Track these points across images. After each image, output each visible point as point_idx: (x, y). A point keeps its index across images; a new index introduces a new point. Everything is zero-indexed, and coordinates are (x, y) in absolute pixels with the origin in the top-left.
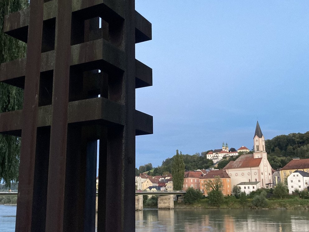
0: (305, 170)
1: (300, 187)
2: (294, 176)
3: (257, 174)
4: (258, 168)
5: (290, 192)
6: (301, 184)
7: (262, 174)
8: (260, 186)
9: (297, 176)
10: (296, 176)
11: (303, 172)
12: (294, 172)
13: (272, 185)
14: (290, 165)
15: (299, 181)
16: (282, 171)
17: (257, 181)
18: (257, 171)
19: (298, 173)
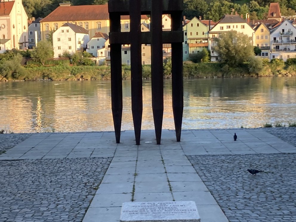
0: (78, 23)
1: (70, 48)
2: (63, 31)
3: (6, 27)
4: (8, 18)
5: (56, 56)
6: (72, 43)
7: (14, 27)
8: (10, 45)
9: (68, 31)
10: (65, 31)
11: (75, 25)
12: (62, 26)
13: (27, 44)
14: (56, 14)
15: (70, 39)
16: (44, 23)
17: (6, 38)
18: (5, 22)
19: (68, 28)
